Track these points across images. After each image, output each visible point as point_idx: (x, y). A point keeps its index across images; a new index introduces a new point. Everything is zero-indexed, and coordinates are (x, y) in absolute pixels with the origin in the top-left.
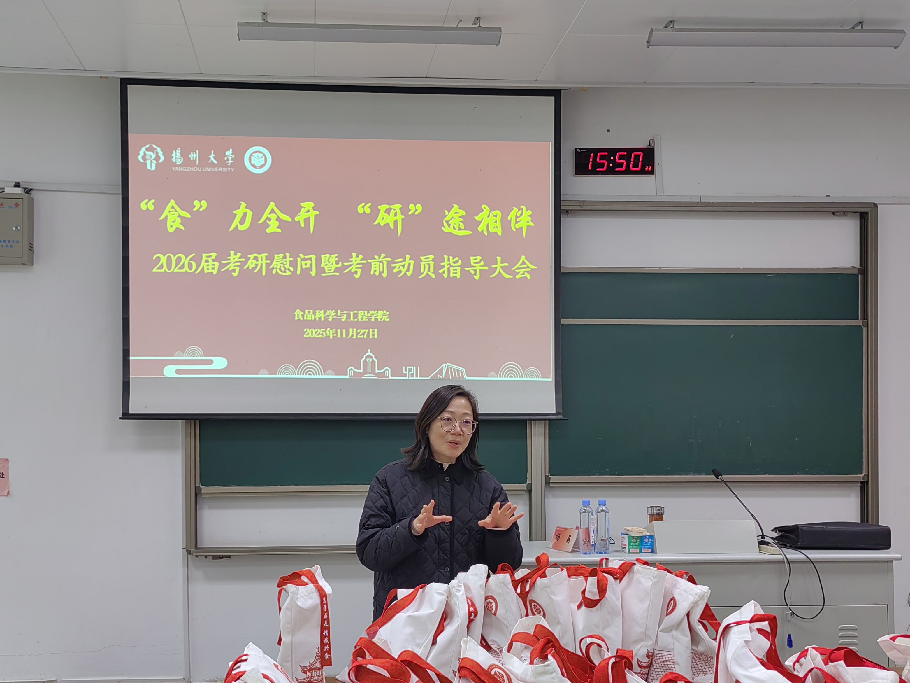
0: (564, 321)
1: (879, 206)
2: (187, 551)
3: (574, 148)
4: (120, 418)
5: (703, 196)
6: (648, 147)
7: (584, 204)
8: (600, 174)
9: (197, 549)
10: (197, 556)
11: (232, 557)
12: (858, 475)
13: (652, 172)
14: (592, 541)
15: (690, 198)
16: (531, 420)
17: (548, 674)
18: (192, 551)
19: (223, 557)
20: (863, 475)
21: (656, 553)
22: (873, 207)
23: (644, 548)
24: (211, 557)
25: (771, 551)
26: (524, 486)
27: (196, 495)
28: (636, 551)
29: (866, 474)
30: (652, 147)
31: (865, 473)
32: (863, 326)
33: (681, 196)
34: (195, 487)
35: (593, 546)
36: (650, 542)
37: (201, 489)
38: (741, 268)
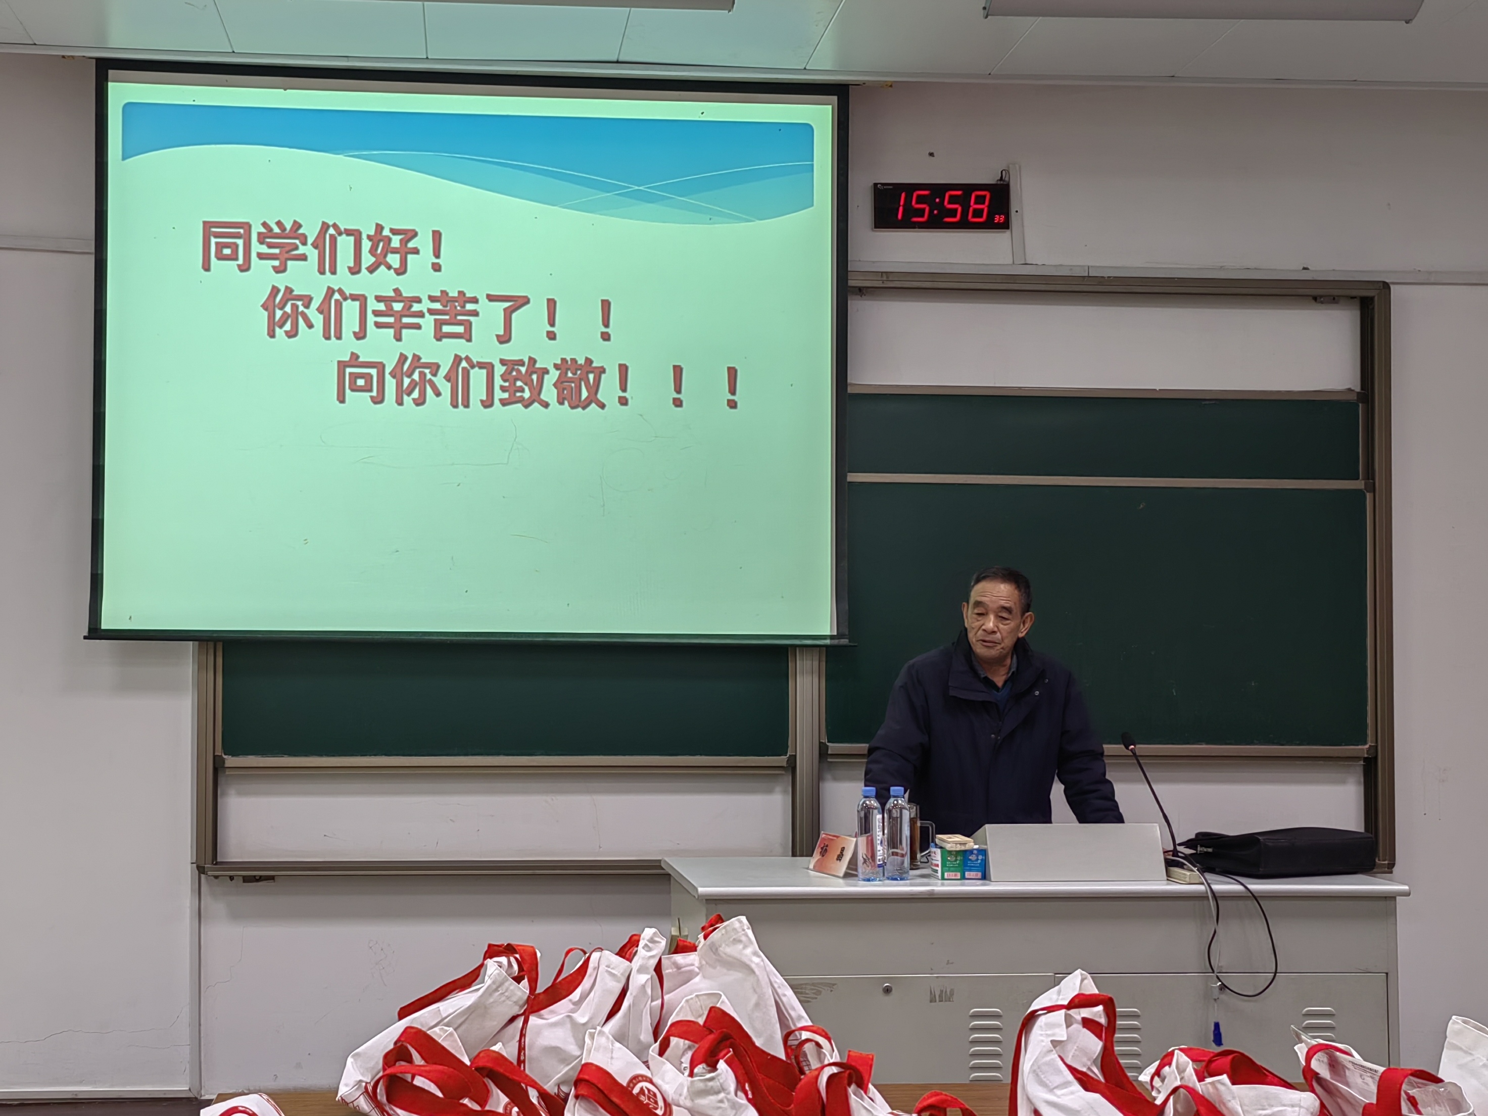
0: (854, 477)
1: (1392, 287)
2: (198, 867)
3: (871, 184)
4: (85, 638)
5: (1091, 266)
6: (999, 182)
7: (887, 277)
8: (917, 226)
9: (216, 864)
10: (216, 877)
11: (276, 878)
12: (1360, 747)
13: (1005, 225)
14: (878, 858)
15: (1071, 269)
16: (794, 647)
17: (712, 1094)
18: (207, 867)
19: (260, 879)
20: (1367, 746)
21: (990, 880)
22: (1382, 288)
23: (970, 870)
24: (241, 878)
25: (1185, 878)
26: (782, 760)
27: (216, 771)
28: (956, 875)
29: (1373, 744)
30: (1005, 183)
31: (1371, 743)
32: (1365, 491)
33: (1055, 266)
34: (215, 757)
35: (880, 866)
36: (979, 861)
37: (223, 761)
38: (1158, 390)
